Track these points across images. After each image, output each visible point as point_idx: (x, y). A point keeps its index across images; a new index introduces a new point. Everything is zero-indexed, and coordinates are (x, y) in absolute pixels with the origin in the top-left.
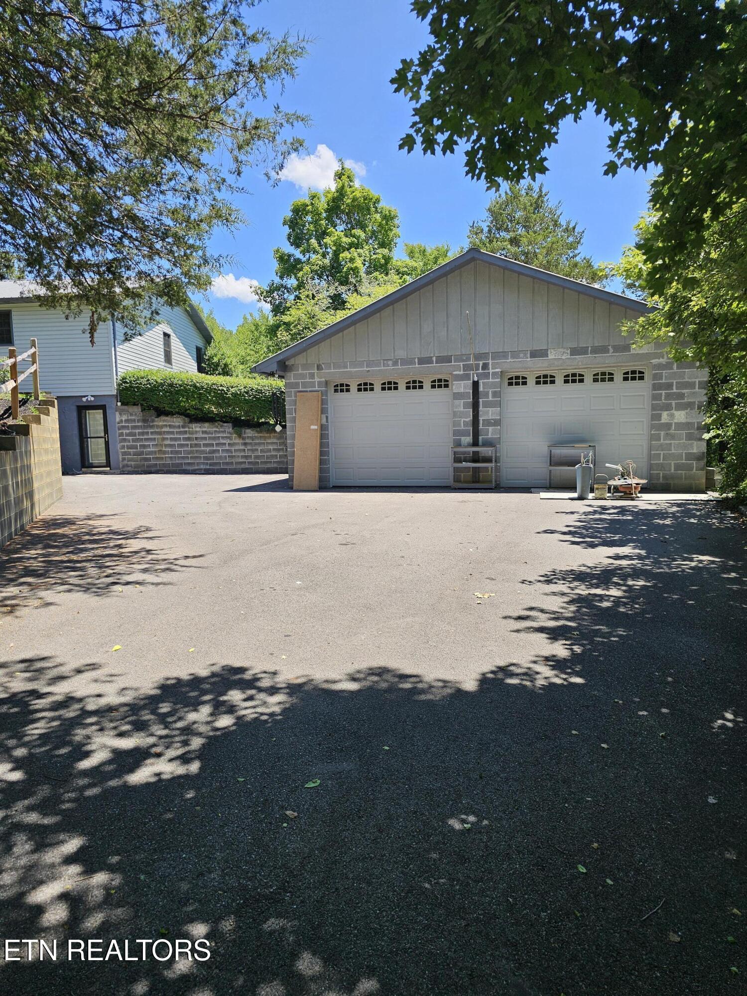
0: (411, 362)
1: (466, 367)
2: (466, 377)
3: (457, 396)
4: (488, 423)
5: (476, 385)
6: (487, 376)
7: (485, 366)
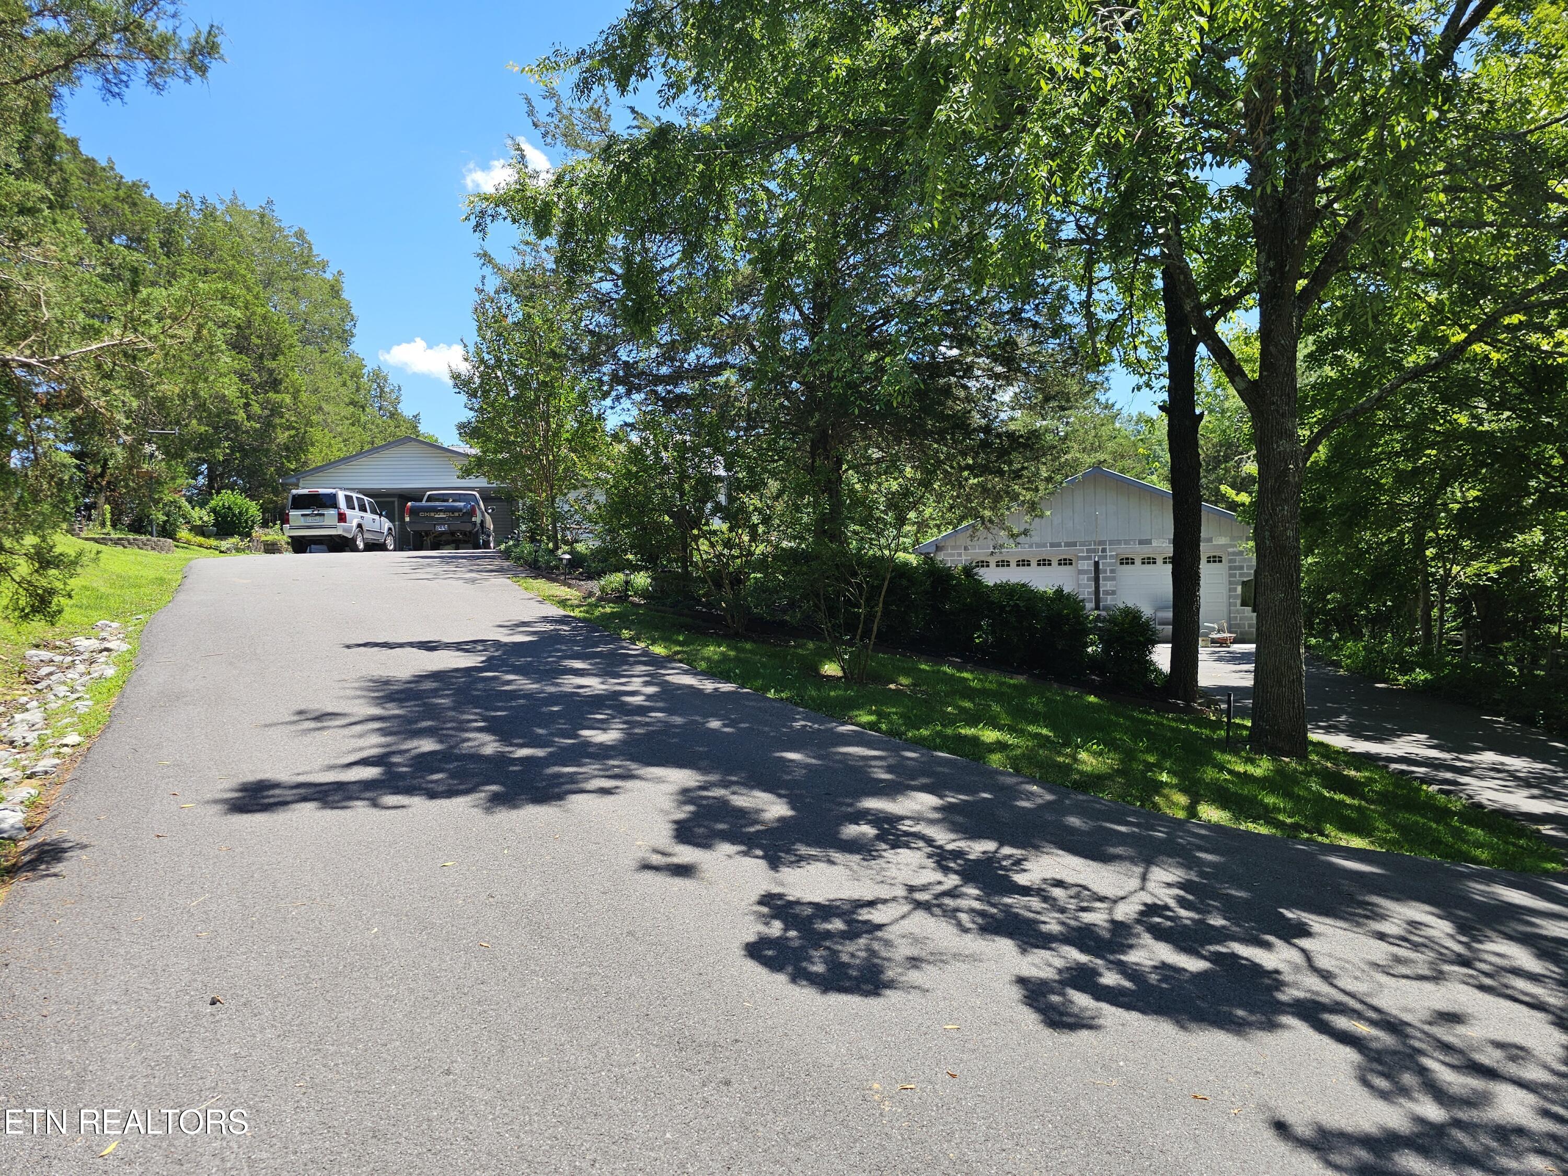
0: (1044, 545)
1: (1088, 551)
2: (1089, 558)
3: (1081, 572)
4: (1107, 593)
5: (1096, 564)
6: (1105, 557)
7: (1104, 550)
